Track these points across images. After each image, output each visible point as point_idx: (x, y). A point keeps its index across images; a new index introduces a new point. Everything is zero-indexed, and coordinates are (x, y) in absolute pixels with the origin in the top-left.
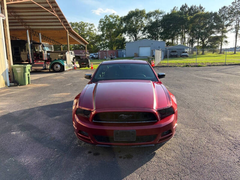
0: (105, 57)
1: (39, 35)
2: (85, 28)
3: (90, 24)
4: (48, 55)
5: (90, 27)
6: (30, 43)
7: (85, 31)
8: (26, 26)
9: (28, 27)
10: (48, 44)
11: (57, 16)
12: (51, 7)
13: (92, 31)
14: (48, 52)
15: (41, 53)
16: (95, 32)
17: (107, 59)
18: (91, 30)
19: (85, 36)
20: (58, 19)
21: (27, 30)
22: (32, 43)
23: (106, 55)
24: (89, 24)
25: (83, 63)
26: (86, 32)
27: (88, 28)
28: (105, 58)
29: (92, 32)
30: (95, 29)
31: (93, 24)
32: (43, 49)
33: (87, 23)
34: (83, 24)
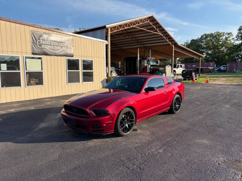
0: (235, 69)
1: (149, 51)
2: (221, 38)
3: (228, 33)
4: (151, 68)
5: (227, 37)
6: (139, 59)
7: (220, 41)
8: (141, 44)
9: (142, 45)
10: (155, 58)
11: (161, 34)
12: (155, 28)
13: (229, 40)
14: (152, 66)
15: (146, 67)
16: (232, 41)
17: (236, 72)
18: (227, 40)
19: (219, 47)
20: (162, 37)
21: (138, 49)
22: (141, 59)
23: (236, 67)
24: (226, 34)
25: (186, 76)
26: (221, 43)
27: (224, 37)
28: (235, 71)
29: (229, 42)
30: (233, 39)
31: (231, 33)
32: (147, 63)
33: (224, 33)
34: (219, 34)
